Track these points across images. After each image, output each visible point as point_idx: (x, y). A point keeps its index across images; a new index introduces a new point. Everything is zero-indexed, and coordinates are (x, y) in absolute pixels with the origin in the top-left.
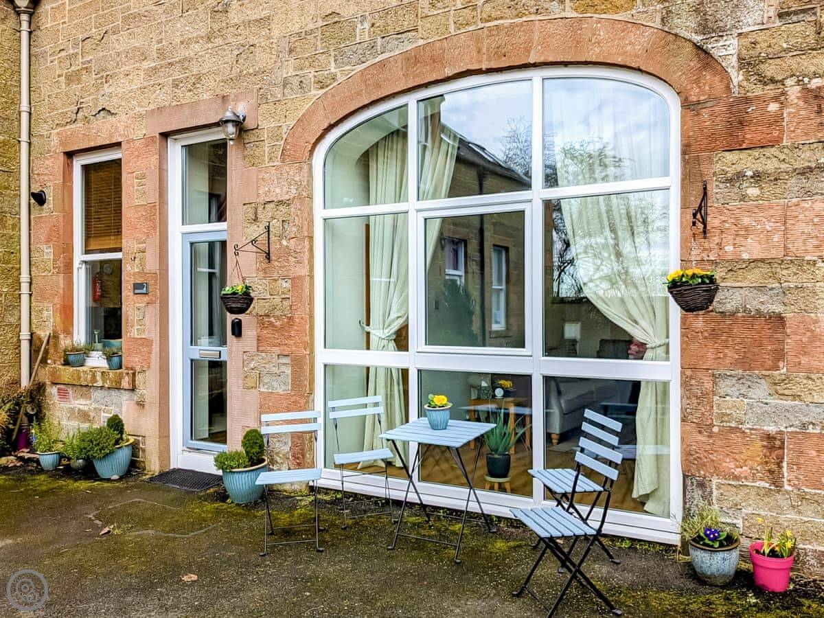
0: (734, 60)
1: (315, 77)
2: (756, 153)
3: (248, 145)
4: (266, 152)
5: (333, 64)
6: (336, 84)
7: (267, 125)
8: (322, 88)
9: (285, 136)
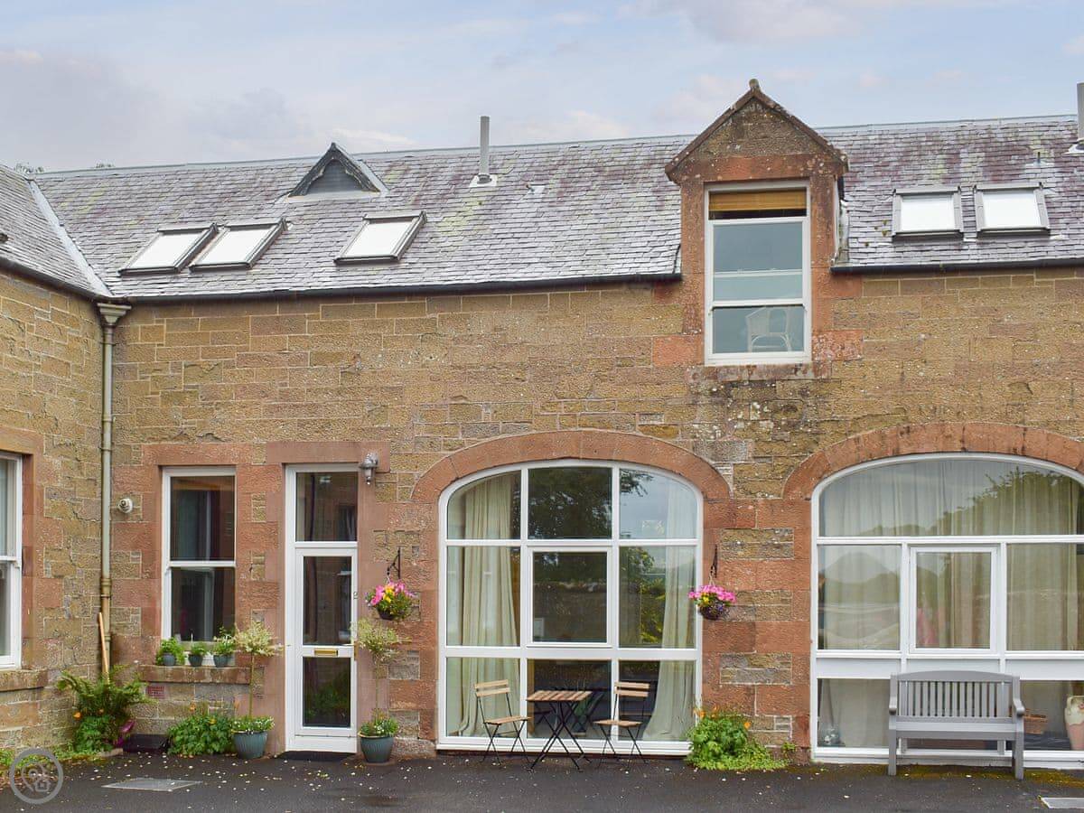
0: (731, 478)
1: (444, 441)
2: (742, 532)
3: (379, 485)
4: (397, 494)
5: (461, 434)
6: (462, 449)
7: (399, 471)
8: (450, 450)
9: (416, 482)
